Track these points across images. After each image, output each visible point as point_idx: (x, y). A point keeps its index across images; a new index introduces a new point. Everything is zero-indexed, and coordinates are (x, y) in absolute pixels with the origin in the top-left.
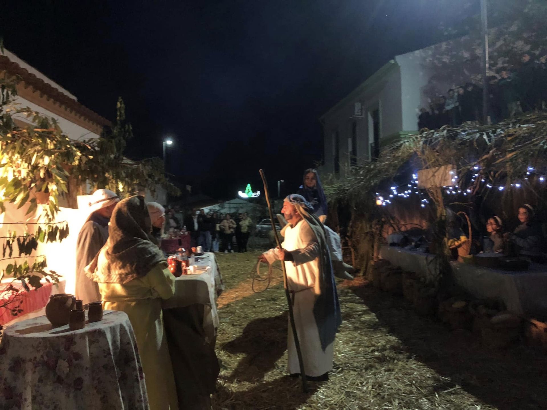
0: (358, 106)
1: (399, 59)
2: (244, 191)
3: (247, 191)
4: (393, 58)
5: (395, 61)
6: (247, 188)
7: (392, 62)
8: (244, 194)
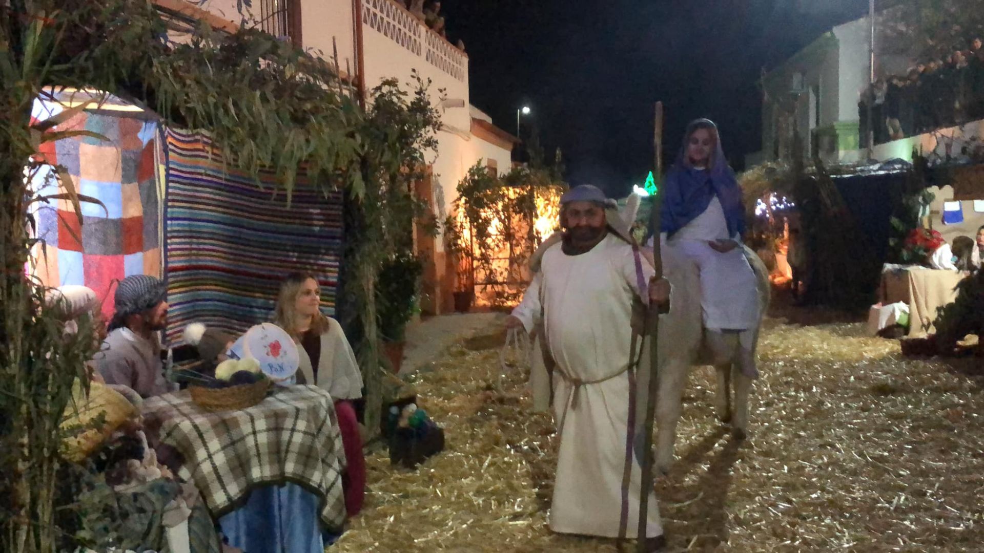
0: (797, 79)
1: (839, 31)
2: (642, 185)
3: (647, 184)
4: (830, 29)
5: (832, 33)
6: (648, 179)
7: (828, 34)
8: (641, 189)
